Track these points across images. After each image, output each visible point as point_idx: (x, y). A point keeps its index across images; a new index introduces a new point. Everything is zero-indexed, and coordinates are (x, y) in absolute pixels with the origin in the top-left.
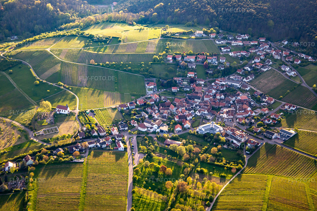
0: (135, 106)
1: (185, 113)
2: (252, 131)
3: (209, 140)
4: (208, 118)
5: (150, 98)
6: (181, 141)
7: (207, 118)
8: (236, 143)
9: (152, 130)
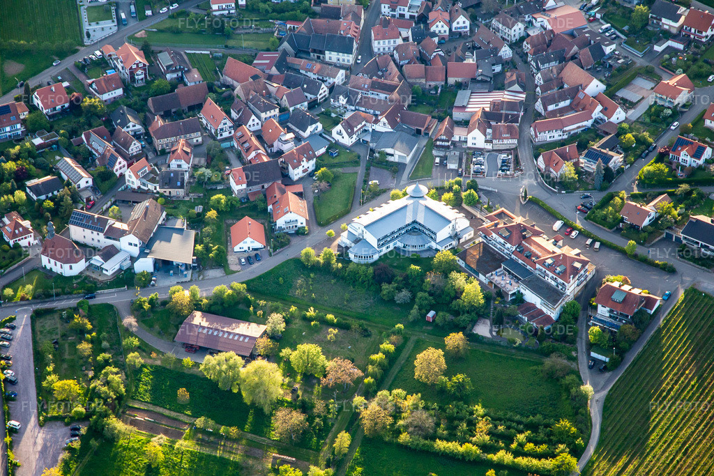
0: (24, 122)
1: (280, 140)
2: (615, 225)
3: (404, 295)
4: (395, 159)
5: (103, 63)
6: (262, 321)
7: (390, 159)
8: (539, 306)
9: (111, 267)
